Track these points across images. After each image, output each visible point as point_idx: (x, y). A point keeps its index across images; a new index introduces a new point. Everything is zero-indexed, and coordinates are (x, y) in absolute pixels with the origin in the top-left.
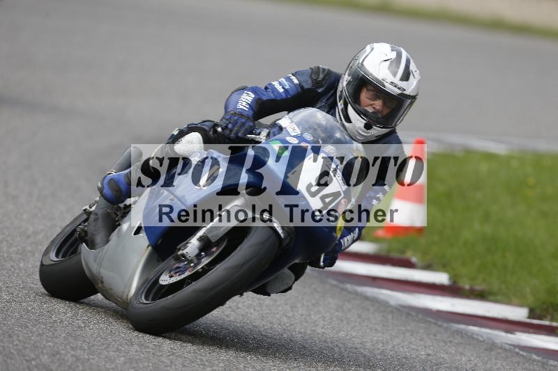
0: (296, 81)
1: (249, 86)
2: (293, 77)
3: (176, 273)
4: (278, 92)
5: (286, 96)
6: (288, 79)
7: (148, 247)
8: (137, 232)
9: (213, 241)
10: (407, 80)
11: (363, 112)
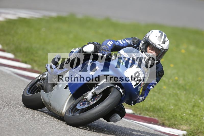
0: (127, 41)
3: (82, 104)
6: (125, 40)
7: (70, 94)
8: (66, 88)
9: (97, 94)
10: (165, 44)
11: (148, 55)
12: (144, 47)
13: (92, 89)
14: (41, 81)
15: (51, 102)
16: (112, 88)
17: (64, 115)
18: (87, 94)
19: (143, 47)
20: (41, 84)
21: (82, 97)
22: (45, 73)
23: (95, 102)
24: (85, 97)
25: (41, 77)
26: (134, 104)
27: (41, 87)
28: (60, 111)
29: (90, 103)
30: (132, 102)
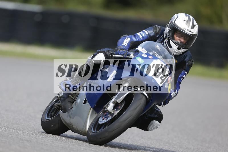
0: (147, 33)
2: (145, 31)
3: (105, 118)
4: (140, 38)
7: (91, 108)
8: (85, 103)
9: (119, 103)
10: (194, 28)
11: (177, 43)
12: (171, 34)
13: (113, 98)
15: (72, 122)
18: (108, 105)
19: (169, 34)
21: (103, 109)
23: (118, 111)
24: (106, 109)
25: (57, 97)
29: (113, 114)
30: (162, 103)
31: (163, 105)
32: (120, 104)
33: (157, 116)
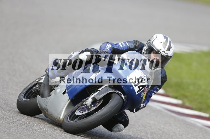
0: (128, 44)
1: (110, 42)
2: (127, 43)
3: (82, 111)
4: (120, 47)
5: (123, 49)
6: (125, 43)
7: (69, 100)
8: (64, 93)
13: (92, 94)
14: (37, 86)
15: (48, 108)
16: (114, 94)
17: (62, 122)
18: (87, 100)
20: (37, 89)
21: (81, 103)
22: (42, 78)
23: (95, 108)
24: (84, 103)
25: (37, 82)
26: (136, 111)
27: (37, 92)
28: (57, 117)
29: (90, 109)
30: (134, 109)
31: (135, 111)
32: (98, 101)
33: (124, 121)
